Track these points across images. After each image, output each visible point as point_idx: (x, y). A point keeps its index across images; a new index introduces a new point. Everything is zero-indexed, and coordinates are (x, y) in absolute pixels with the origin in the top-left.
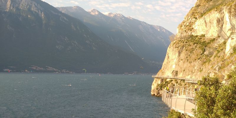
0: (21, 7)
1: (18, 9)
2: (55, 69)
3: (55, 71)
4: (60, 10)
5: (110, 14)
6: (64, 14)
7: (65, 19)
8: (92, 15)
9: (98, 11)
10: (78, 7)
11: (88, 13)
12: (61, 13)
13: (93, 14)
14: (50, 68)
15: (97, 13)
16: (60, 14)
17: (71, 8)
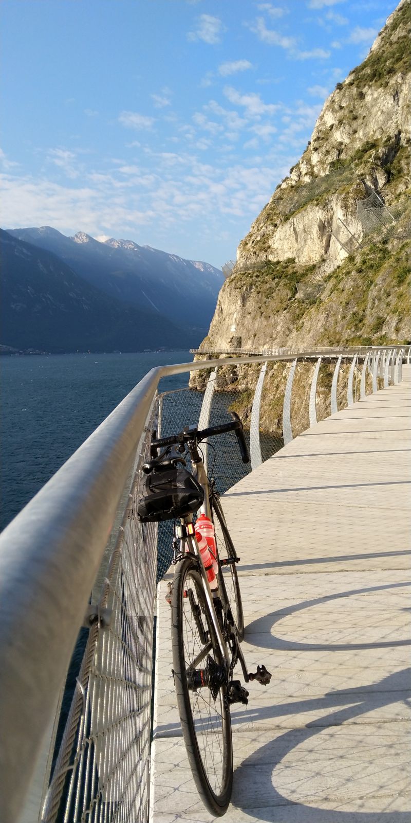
2: (11, 349)
3: (13, 353)
4: (14, 235)
5: (111, 240)
6: (22, 243)
7: (25, 251)
8: (76, 243)
9: (88, 236)
10: (48, 228)
11: (70, 240)
12: (16, 240)
13: (78, 241)
14: (4, 348)
15: (86, 240)
16: (13, 243)
17: (34, 230)
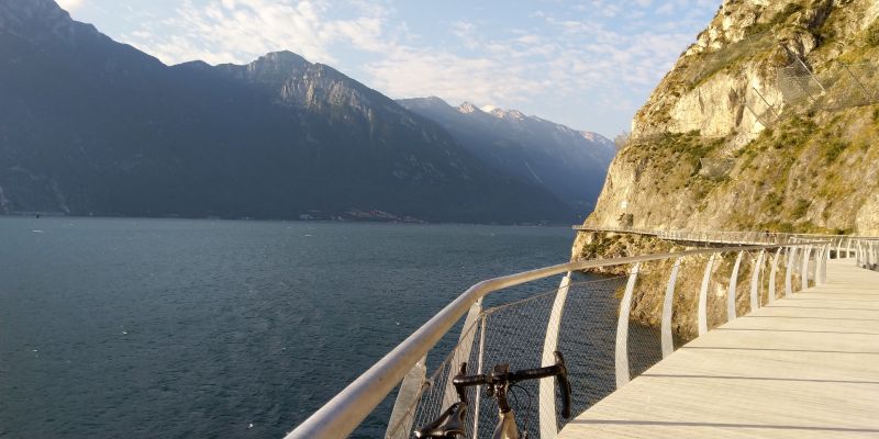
0: (330, 101)
1: (326, 104)
2: (390, 216)
3: (392, 220)
4: (402, 105)
5: (497, 110)
6: (409, 113)
7: (411, 120)
8: (461, 113)
9: (473, 106)
10: (435, 98)
11: (455, 110)
12: (404, 110)
13: (462, 110)
14: (383, 214)
15: (471, 110)
16: (401, 113)
17: (422, 100)
